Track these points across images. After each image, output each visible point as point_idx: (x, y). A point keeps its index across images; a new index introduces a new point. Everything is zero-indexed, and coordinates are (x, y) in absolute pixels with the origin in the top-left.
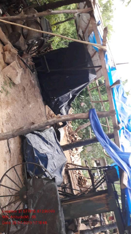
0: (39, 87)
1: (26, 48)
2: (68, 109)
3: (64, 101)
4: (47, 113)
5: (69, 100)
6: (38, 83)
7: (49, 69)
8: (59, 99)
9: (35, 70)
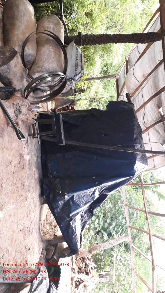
0: (38, 168)
1: (23, 86)
2: (87, 218)
3: (83, 202)
4: (43, 217)
5: (93, 201)
6: (39, 160)
7: (63, 140)
8: (72, 198)
9: (36, 136)
